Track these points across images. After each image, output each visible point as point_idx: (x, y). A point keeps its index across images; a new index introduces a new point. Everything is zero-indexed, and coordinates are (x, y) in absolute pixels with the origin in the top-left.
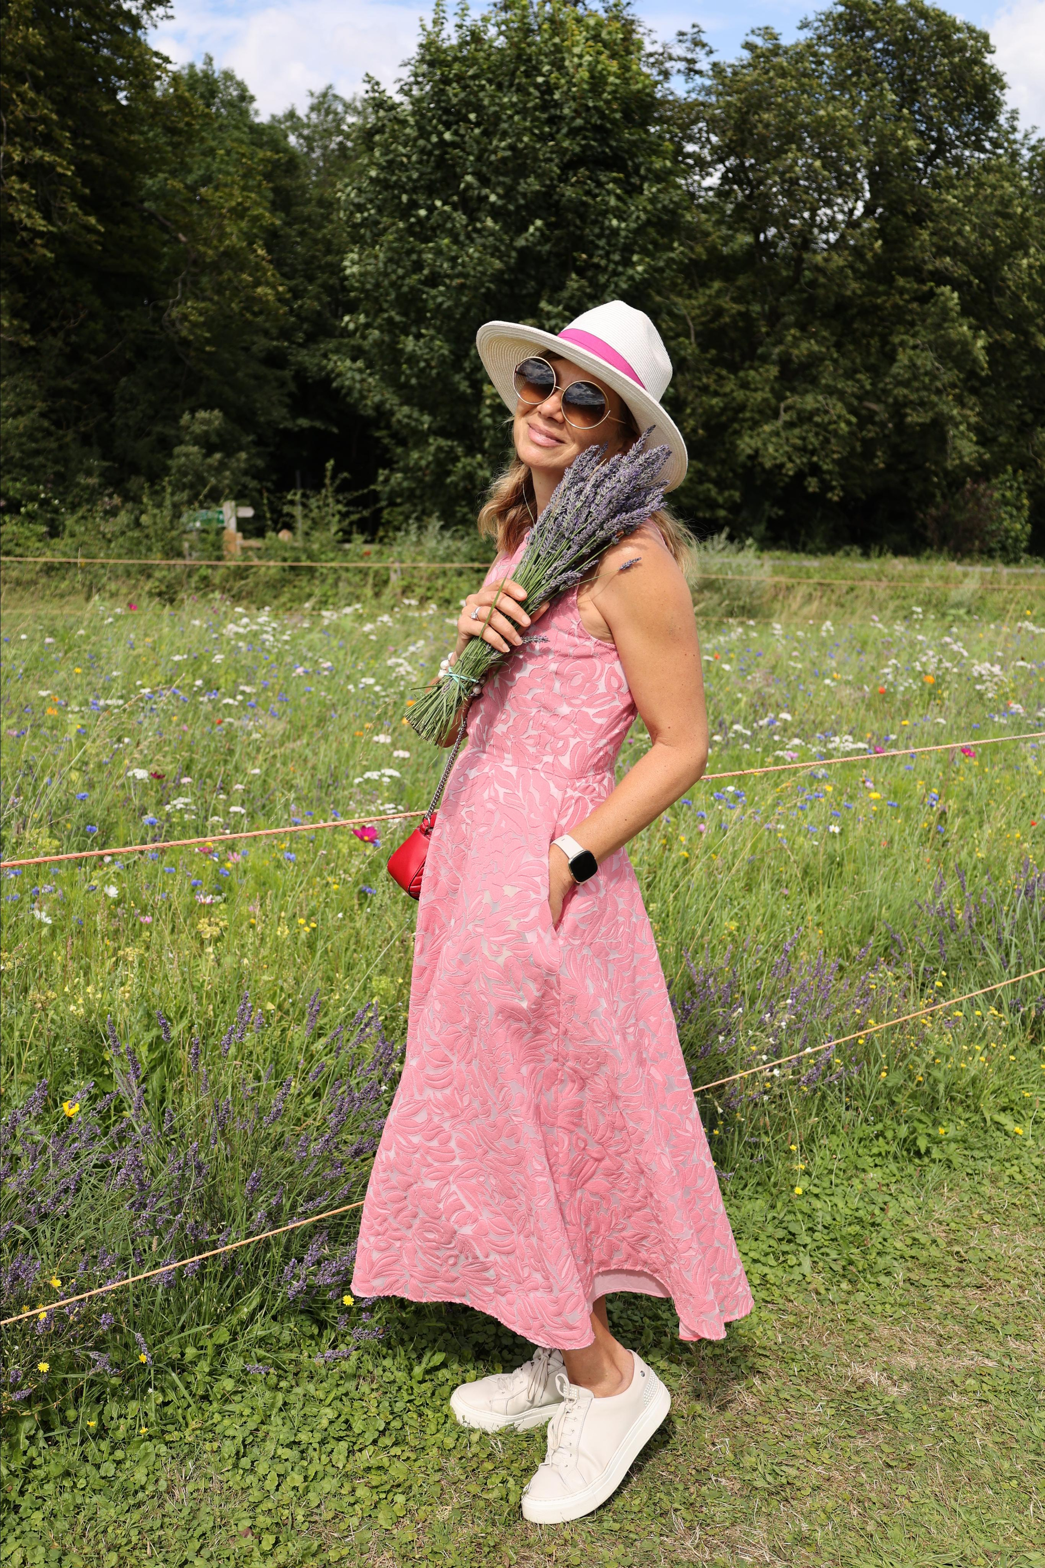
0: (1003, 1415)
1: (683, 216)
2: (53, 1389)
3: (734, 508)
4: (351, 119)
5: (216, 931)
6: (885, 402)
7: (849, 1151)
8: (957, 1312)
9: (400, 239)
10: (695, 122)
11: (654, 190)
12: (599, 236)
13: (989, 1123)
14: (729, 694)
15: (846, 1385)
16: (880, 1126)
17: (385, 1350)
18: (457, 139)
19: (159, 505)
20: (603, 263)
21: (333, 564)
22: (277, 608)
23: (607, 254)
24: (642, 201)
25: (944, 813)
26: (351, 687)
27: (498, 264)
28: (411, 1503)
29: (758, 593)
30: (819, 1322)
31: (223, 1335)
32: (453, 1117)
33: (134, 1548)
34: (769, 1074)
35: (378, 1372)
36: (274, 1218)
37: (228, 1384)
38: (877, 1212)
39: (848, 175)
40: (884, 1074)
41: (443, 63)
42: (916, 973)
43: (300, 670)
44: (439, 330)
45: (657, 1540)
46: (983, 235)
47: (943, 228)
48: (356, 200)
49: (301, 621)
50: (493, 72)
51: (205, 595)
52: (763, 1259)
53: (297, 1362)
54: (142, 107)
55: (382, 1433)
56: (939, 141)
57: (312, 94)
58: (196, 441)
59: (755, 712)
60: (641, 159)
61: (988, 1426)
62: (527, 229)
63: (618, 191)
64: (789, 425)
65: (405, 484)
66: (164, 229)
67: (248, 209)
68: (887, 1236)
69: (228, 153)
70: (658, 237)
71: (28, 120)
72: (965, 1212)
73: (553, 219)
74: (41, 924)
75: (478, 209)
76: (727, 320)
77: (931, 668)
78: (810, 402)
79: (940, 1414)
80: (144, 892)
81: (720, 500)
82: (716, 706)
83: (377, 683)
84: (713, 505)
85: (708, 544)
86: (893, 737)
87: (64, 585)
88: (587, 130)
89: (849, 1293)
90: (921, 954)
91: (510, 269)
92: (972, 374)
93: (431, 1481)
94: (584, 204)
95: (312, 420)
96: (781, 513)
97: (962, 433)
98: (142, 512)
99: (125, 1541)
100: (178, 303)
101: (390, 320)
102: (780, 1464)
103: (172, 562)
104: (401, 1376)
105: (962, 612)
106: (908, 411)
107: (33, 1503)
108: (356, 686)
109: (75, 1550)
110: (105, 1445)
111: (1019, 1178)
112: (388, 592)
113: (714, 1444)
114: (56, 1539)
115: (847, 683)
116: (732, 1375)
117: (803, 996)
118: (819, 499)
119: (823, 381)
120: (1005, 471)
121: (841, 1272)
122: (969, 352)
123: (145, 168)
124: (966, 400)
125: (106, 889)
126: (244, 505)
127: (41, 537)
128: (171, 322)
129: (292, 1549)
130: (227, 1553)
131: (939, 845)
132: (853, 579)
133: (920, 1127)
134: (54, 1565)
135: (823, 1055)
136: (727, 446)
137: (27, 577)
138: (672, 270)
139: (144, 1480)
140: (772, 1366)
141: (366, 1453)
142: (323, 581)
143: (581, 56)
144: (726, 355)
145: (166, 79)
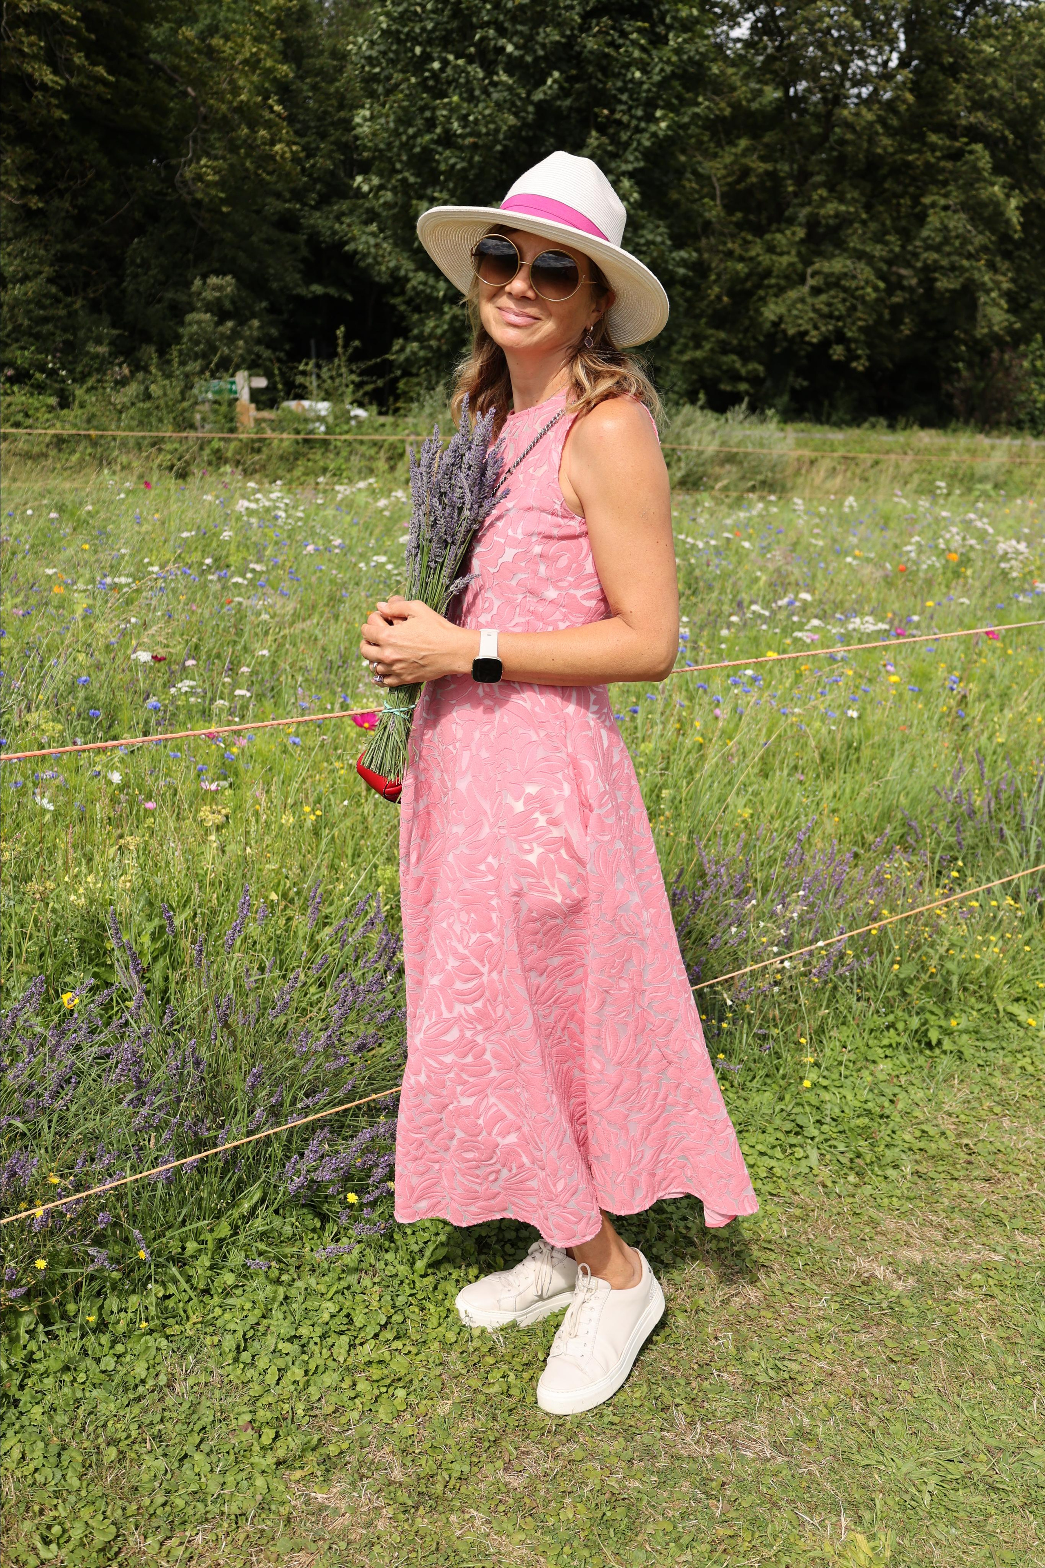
0: (1008, 1309)
1: (710, 69)
2: (53, 1283)
3: (754, 380)
5: (219, 819)
6: (914, 268)
7: (859, 1043)
8: (965, 1205)
9: (412, 96)
11: (679, 40)
12: (621, 90)
13: (1002, 1013)
14: (748, 572)
15: (851, 1279)
16: (891, 1018)
17: (387, 1244)
19: (169, 376)
20: (625, 118)
21: (348, 437)
22: (290, 482)
23: (630, 108)
24: (666, 52)
25: (964, 697)
26: (362, 565)
27: (512, 120)
28: (412, 1397)
29: (780, 467)
30: (825, 1216)
31: (224, 1229)
33: (133, 1443)
34: (780, 966)
35: (380, 1265)
36: (274, 1115)
37: (229, 1279)
38: (887, 1104)
39: (883, 24)
40: (896, 966)
42: (932, 860)
43: (311, 548)
44: (451, 194)
45: (658, 1435)
46: (1019, 87)
47: (979, 80)
48: (368, 53)
49: (315, 496)
51: (216, 469)
52: (769, 1152)
53: (298, 1256)
55: (384, 1327)
58: (209, 307)
59: (775, 591)
60: (667, 7)
61: (993, 1321)
62: (545, 83)
63: (642, 41)
64: (816, 291)
65: (422, 353)
66: (171, 82)
67: (260, 61)
68: (896, 1128)
70: (683, 91)
72: (975, 1104)
73: (574, 72)
74: (44, 811)
75: (495, 61)
76: (754, 179)
77: (954, 546)
78: (838, 265)
79: (945, 1309)
80: (148, 778)
81: (743, 372)
82: (734, 584)
83: (389, 562)
84: (736, 377)
85: (729, 415)
86: (916, 618)
87: (75, 458)
89: (856, 1186)
90: (938, 842)
91: (525, 125)
92: (1005, 238)
93: (432, 1375)
94: (607, 55)
95: (326, 287)
96: (805, 383)
97: (993, 300)
98: (152, 383)
99: (124, 1435)
100: (189, 163)
101: (404, 181)
102: (782, 1359)
103: (185, 434)
104: (403, 1270)
105: (988, 487)
106: (937, 275)
107: (33, 1397)
108: (367, 564)
109: (74, 1444)
110: (105, 1339)
111: (1030, 1069)
112: (401, 467)
113: (716, 1338)
114: (56, 1433)
115: (868, 560)
116: (736, 1269)
117: (816, 886)
118: (842, 367)
119: (852, 245)
120: (1034, 341)
121: (849, 1164)
122: (1002, 214)
123: (149, 17)
124: (999, 265)
125: (109, 776)
126: (258, 375)
127: (51, 409)
128: (185, 183)
129: (292, 1443)
130: (226, 1448)
131: (958, 730)
132: (878, 452)
133: (932, 1019)
134: (53, 1460)
135: (836, 947)
136: (751, 313)
137: (36, 450)
138: (698, 126)
139: (144, 1374)
140: (775, 1260)
141: (367, 1347)
142: (337, 454)
144: (752, 217)
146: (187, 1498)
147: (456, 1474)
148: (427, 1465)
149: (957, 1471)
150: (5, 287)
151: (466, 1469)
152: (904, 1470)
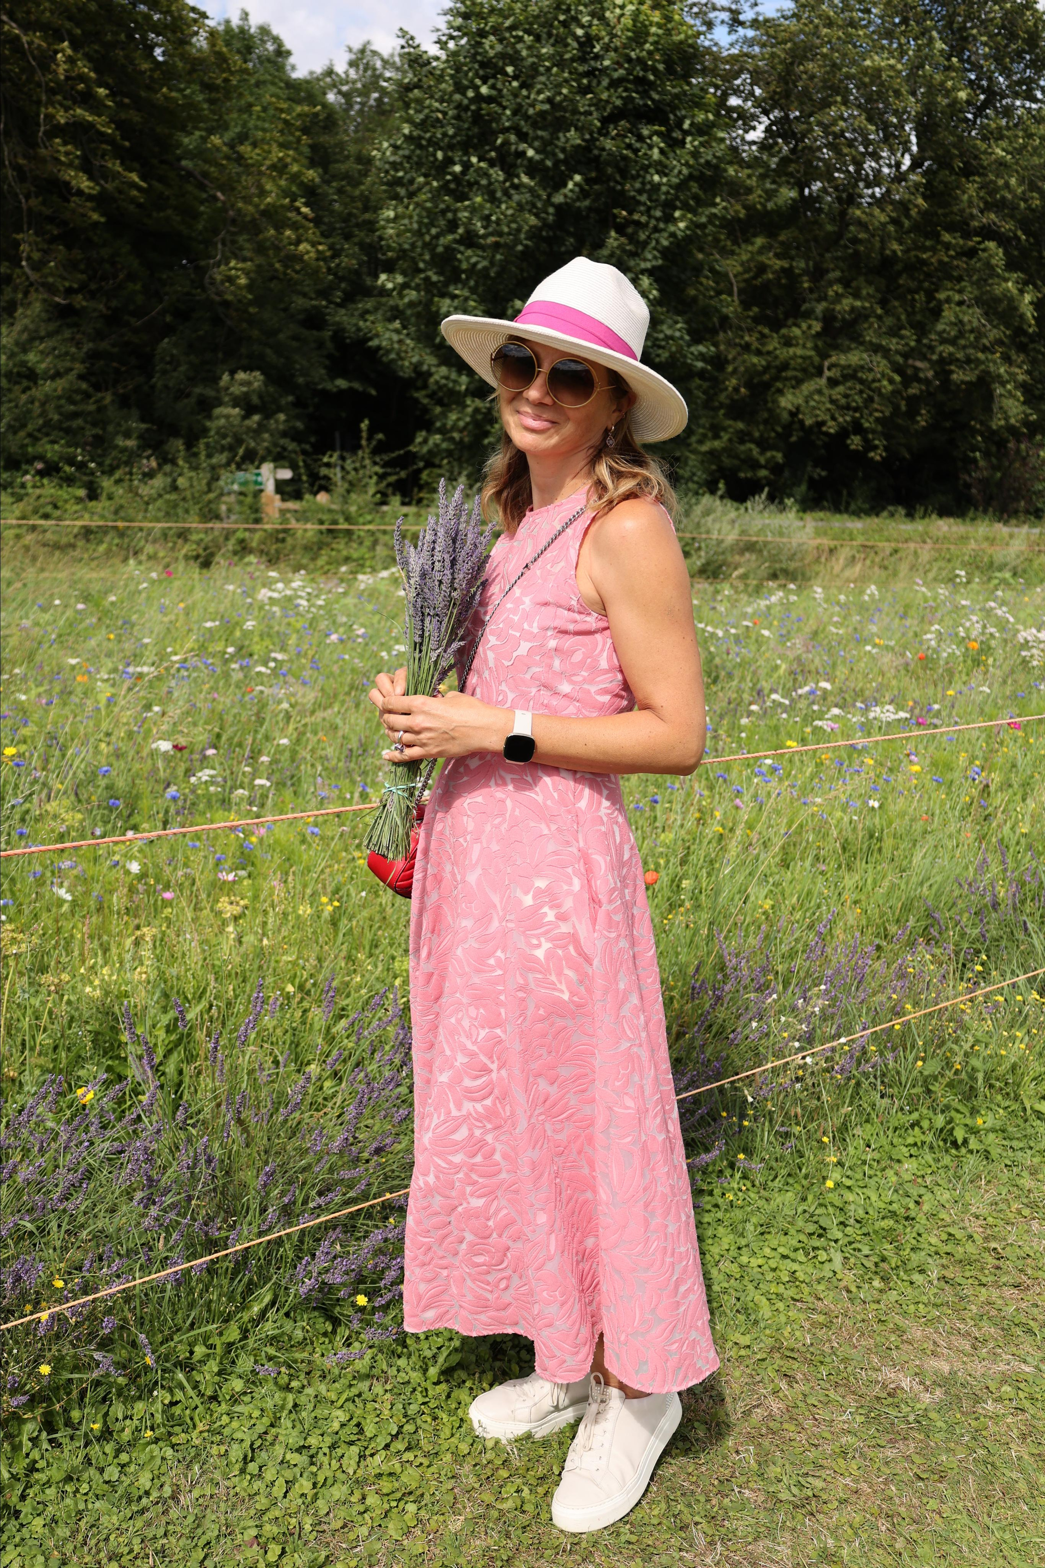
0: (1039, 1424)
1: (726, 170)
2: (58, 1388)
3: (776, 469)
4: (389, 74)
5: (237, 910)
6: (930, 361)
7: (884, 1141)
8: (994, 1313)
9: (434, 199)
10: (739, 73)
11: (696, 144)
12: (640, 192)
13: (1029, 1111)
14: (767, 660)
15: (877, 1390)
16: (915, 1116)
17: (400, 1349)
18: (494, 93)
19: (195, 468)
20: (644, 219)
21: (371, 527)
22: (313, 572)
23: (649, 209)
24: (684, 155)
25: (987, 786)
27: (533, 220)
28: (423, 1513)
29: (800, 556)
30: (849, 1323)
31: (233, 1333)
33: (136, 1558)
34: (801, 1062)
35: (393, 1371)
36: (286, 1217)
37: (238, 1385)
38: (912, 1205)
39: (895, 127)
40: (920, 1062)
41: (480, 16)
42: (957, 954)
43: (334, 637)
44: (473, 291)
45: (677, 1555)
46: (1030, 188)
47: (991, 181)
48: (392, 159)
49: (337, 586)
51: (241, 559)
52: (792, 1255)
53: (308, 1361)
54: (180, 64)
55: (396, 1436)
56: (987, 91)
57: (350, 50)
58: (236, 402)
59: (795, 680)
60: (683, 112)
61: (1023, 1437)
62: (565, 185)
63: (661, 145)
64: (833, 383)
65: (444, 445)
66: (202, 187)
67: (287, 166)
68: (922, 1231)
69: (265, 109)
70: (701, 193)
71: (70, 79)
72: (1002, 1206)
73: (593, 175)
74: (61, 902)
75: (515, 165)
76: (771, 276)
77: (974, 634)
78: (855, 357)
79: (974, 1423)
80: (166, 868)
81: (762, 461)
82: (754, 673)
84: (755, 465)
85: (749, 504)
86: (936, 707)
87: (102, 548)
88: (628, 81)
89: (881, 1291)
90: (962, 934)
91: (546, 225)
92: (1019, 331)
93: (443, 1489)
94: (625, 158)
95: (350, 381)
96: (824, 473)
97: (1009, 392)
98: (179, 475)
99: (127, 1549)
100: (218, 265)
101: (427, 279)
102: (805, 1475)
103: (210, 525)
104: (415, 1376)
105: (1008, 575)
106: (953, 367)
107: (34, 1509)
108: (389, 652)
109: (75, 1558)
110: (109, 1448)
113: (737, 1452)
114: (56, 1547)
115: (887, 647)
117: (837, 981)
118: (860, 457)
119: (867, 338)
121: (873, 1268)
122: (1016, 309)
123: (182, 126)
124: (1014, 357)
125: (128, 866)
126: (283, 467)
127: (79, 500)
128: (213, 282)
129: (298, 1561)
130: (231, 1564)
131: (981, 820)
132: (897, 540)
133: (957, 1117)
135: (858, 1043)
136: (770, 404)
137: (64, 540)
138: (715, 226)
139: (148, 1485)
140: (798, 1369)
141: (378, 1459)
142: (361, 543)
143: (622, 7)
144: (769, 312)
145: (203, 34)
150: (37, 383)
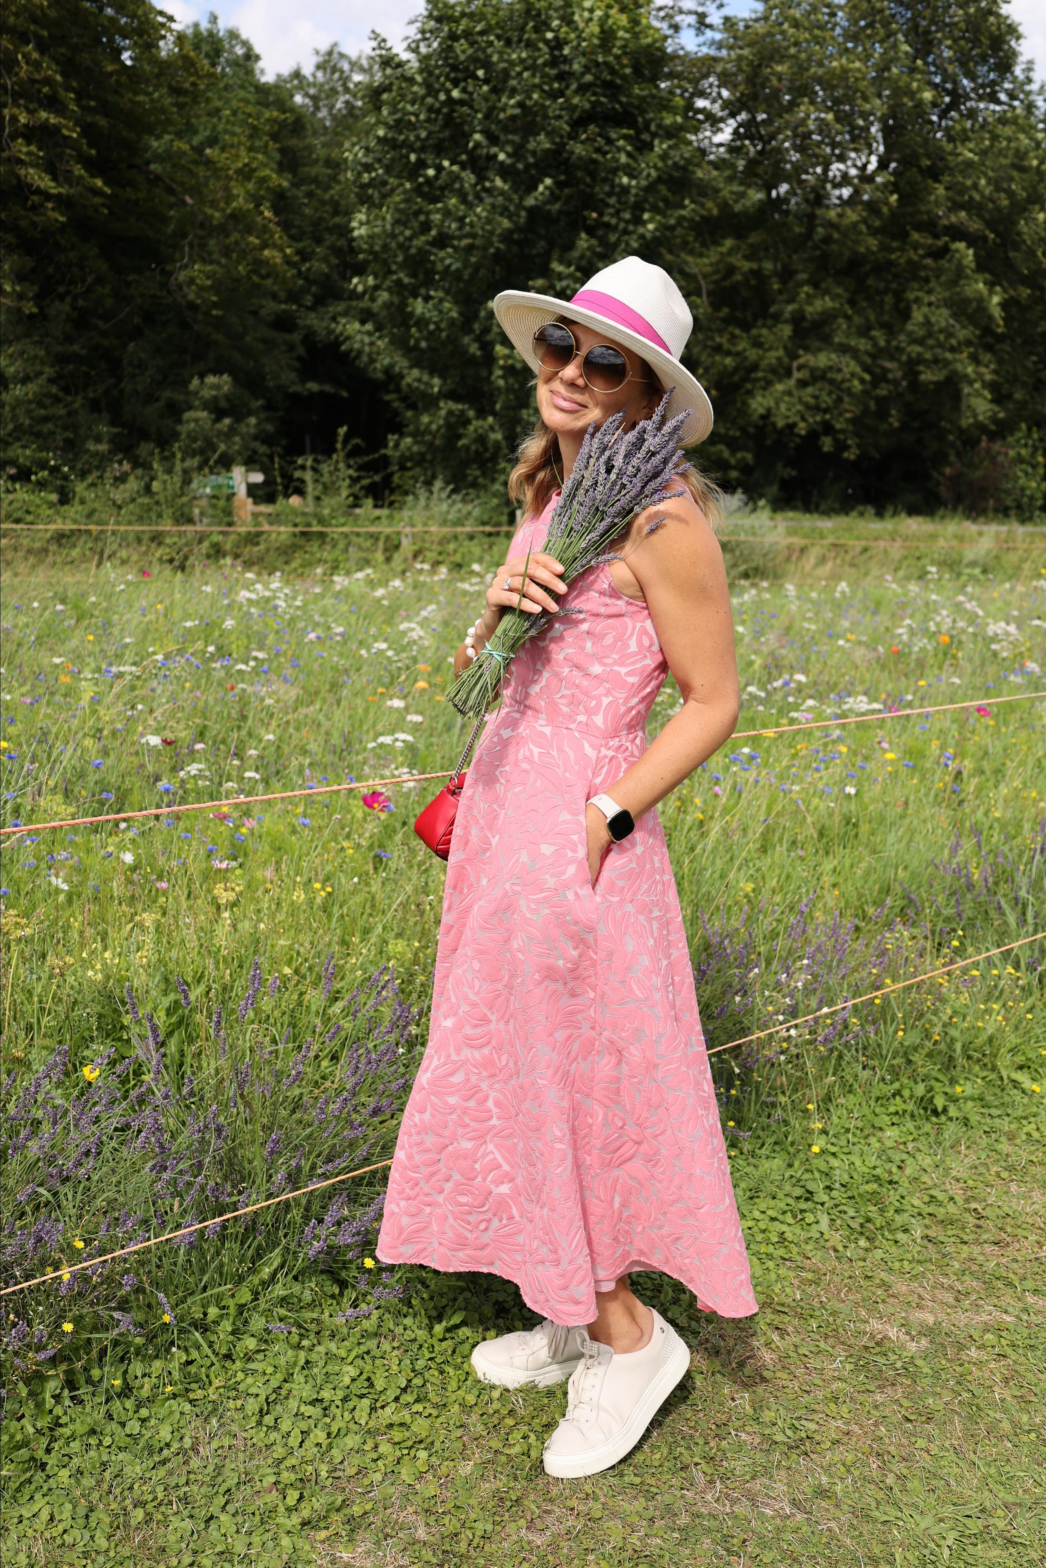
0: (1021, 1369)
1: (694, 173)
2: (78, 1349)
3: (746, 470)
4: (357, 78)
5: (232, 896)
6: (898, 360)
7: (866, 1110)
8: (975, 1268)
9: (407, 201)
10: (706, 76)
11: (665, 146)
12: (610, 194)
13: (1006, 1081)
15: (865, 1340)
16: (896, 1085)
17: (405, 1309)
18: (465, 96)
19: (169, 471)
20: (614, 221)
21: (344, 529)
22: (289, 574)
23: (618, 212)
24: (653, 157)
25: (959, 773)
26: (363, 652)
27: (506, 223)
28: (433, 1459)
29: (771, 556)
30: (837, 1279)
31: (244, 1296)
32: (492, 1076)
33: (160, 1505)
34: (786, 1035)
35: (399, 1330)
36: (294, 1180)
37: (251, 1343)
38: (895, 1170)
39: (861, 129)
40: (901, 1033)
41: (451, 19)
42: (933, 932)
43: (312, 636)
44: (447, 292)
45: (678, 1493)
46: (998, 189)
47: (959, 183)
48: (364, 160)
49: (313, 586)
50: (502, 28)
51: (215, 562)
52: (780, 1217)
53: (318, 1321)
54: (147, 68)
55: (404, 1390)
56: (953, 93)
57: (317, 53)
58: (207, 405)
59: (770, 673)
60: (651, 115)
61: (1006, 1381)
62: (536, 188)
63: (629, 148)
64: (803, 384)
65: (415, 449)
66: (170, 191)
67: (255, 170)
68: (905, 1193)
69: (234, 113)
70: (669, 195)
71: (33, 81)
72: (982, 1170)
73: (563, 178)
74: (58, 891)
75: (487, 168)
76: (739, 277)
77: (944, 628)
78: (823, 360)
79: (958, 1369)
80: (160, 858)
81: (733, 461)
83: (389, 648)
84: (725, 467)
86: (908, 697)
87: (75, 553)
88: (596, 86)
89: (867, 1250)
90: (938, 914)
91: (518, 228)
92: (987, 330)
93: (453, 1437)
94: (594, 161)
95: (321, 384)
96: (794, 473)
97: (977, 391)
98: (152, 479)
99: (151, 1497)
100: (186, 266)
101: (399, 282)
102: (799, 1418)
103: (183, 528)
104: (422, 1334)
105: (977, 571)
106: (921, 368)
107: (59, 1460)
108: (368, 650)
109: (101, 1506)
110: (129, 1404)
111: (1036, 1135)
112: (397, 557)
113: (733, 1399)
114: (83, 1496)
115: (860, 643)
116: (751, 1332)
117: (819, 956)
118: (834, 459)
119: (837, 340)
120: (1019, 430)
121: (859, 1229)
122: (985, 309)
123: (150, 130)
124: (981, 357)
125: (122, 855)
126: (254, 470)
127: (51, 505)
128: (179, 286)
129: (318, 1503)
130: (250, 1510)
131: (955, 805)
132: (867, 539)
133: (937, 1086)
134: (82, 1522)
135: (840, 1015)
136: (739, 405)
137: (38, 545)
138: (683, 227)
139: (169, 1437)
140: (790, 1323)
141: (388, 1410)
142: (334, 546)
143: (591, 11)
144: (738, 314)
145: (170, 38)
146: (214, 1558)
147: (479, 1533)
148: (451, 1524)
149: (974, 1526)
150: (6, 388)
151: (489, 1527)
152: (923, 1526)
